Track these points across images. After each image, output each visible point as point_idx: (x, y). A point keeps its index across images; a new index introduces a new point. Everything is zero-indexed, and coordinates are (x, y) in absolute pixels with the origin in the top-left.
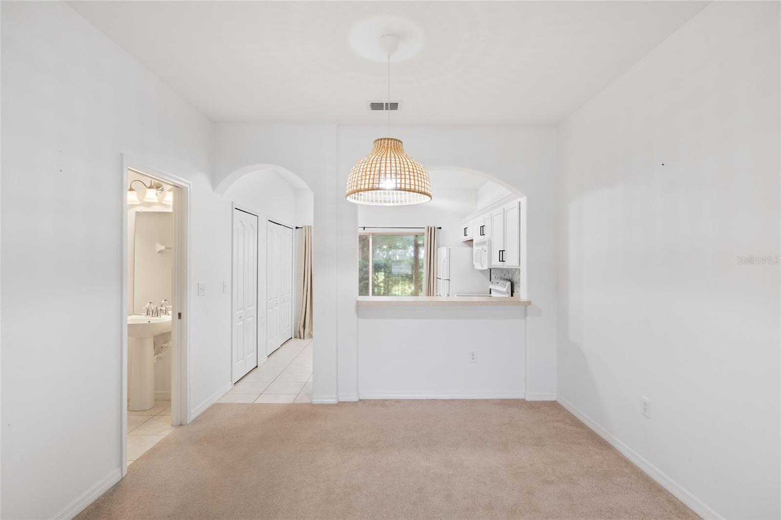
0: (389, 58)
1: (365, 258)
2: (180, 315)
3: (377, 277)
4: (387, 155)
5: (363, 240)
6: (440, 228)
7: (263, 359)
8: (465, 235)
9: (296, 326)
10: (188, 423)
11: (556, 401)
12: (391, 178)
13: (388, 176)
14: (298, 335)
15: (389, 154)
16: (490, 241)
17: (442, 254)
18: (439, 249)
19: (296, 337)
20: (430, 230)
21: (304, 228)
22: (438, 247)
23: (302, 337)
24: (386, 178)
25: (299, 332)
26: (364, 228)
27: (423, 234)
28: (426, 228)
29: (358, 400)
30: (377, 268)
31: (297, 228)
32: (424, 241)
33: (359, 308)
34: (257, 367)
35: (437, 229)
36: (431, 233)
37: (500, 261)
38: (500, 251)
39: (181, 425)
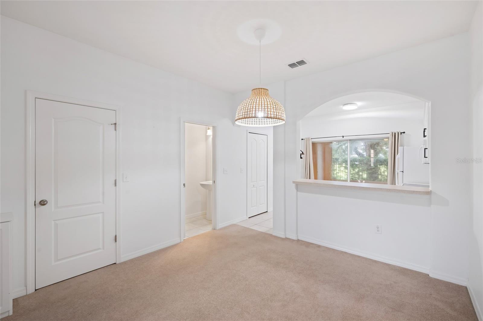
0: (260, 42)
4: (259, 98)
10: (217, 229)
11: (465, 287)
12: (262, 110)
13: (260, 109)
15: (260, 96)
20: (394, 135)
24: (259, 110)
26: (343, 137)
27: (388, 138)
28: (391, 134)
29: (297, 239)
31: (302, 139)
33: (298, 186)
34: (267, 212)
35: (401, 133)
36: (396, 136)
37: (425, 157)
38: (425, 149)
39: (214, 229)
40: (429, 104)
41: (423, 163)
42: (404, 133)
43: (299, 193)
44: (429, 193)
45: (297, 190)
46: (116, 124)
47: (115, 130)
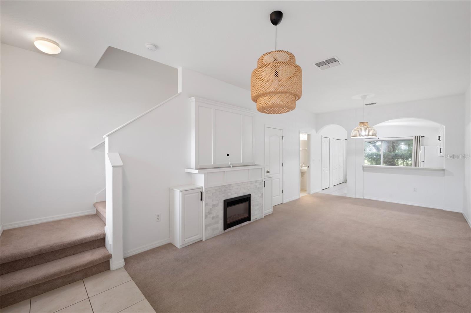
2: (309, 167)
7: (331, 186)
10: (311, 194)
11: (461, 213)
16: (441, 143)
20: (417, 137)
22: (422, 146)
26: (378, 138)
27: (412, 140)
28: (414, 137)
29: (363, 198)
31: (346, 140)
32: (414, 142)
33: (365, 168)
34: (329, 188)
35: (422, 137)
36: (418, 139)
37: (441, 153)
38: (441, 148)
39: (309, 194)
40: (444, 127)
41: (438, 156)
42: (424, 136)
43: (364, 173)
44: (444, 170)
45: (364, 171)
46: (283, 136)
47: (283, 139)
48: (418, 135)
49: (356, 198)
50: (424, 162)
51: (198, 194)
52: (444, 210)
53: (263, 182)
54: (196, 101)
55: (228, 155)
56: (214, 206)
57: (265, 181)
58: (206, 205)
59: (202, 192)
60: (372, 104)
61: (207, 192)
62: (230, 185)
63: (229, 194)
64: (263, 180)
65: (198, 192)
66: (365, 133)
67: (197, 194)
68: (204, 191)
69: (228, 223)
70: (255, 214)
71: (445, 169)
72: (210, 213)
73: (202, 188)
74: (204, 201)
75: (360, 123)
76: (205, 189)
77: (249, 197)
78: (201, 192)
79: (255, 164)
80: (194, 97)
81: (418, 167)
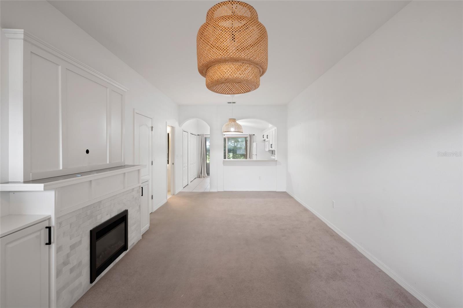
1: (225, 147)
2: (173, 163)
3: (229, 155)
5: (225, 139)
6: (254, 135)
7: (189, 182)
8: (263, 138)
9: (198, 174)
11: (285, 192)
14: (199, 177)
15: (232, 123)
16: (269, 141)
17: (254, 145)
18: (253, 143)
19: (198, 177)
20: (250, 136)
21: (201, 135)
22: (253, 142)
23: (200, 177)
25: (199, 175)
26: (224, 135)
27: (248, 137)
29: (224, 191)
30: (230, 151)
31: (198, 135)
32: (248, 139)
33: (225, 163)
34: (188, 185)
39: (174, 195)
40: (276, 128)
43: (224, 167)
45: (224, 165)
46: (152, 127)
47: (152, 130)
48: (251, 134)
49: (218, 192)
50: (256, 155)
51: (40, 234)
52: (277, 191)
53: (140, 188)
54: (25, 40)
55: (87, 152)
56: (73, 247)
57: (142, 188)
58: (59, 249)
59: (49, 228)
60: (230, 103)
61: (59, 224)
62: (100, 202)
63: (99, 217)
64: (140, 186)
65: (40, 230)
66: (233, 129)
67: (38, 233)
68: (53, 224)
69: (97, 268)
70: (133, 238)
71: (277, 161)
72: (65, 264)
73: (49, 219)
74: (53, 246)
75: (229, 119)
76: (57, 218)
77: (126, 215)
78: (46, 228)
79: (126, 164)
80: (23, 30)
81: (252, 159)
